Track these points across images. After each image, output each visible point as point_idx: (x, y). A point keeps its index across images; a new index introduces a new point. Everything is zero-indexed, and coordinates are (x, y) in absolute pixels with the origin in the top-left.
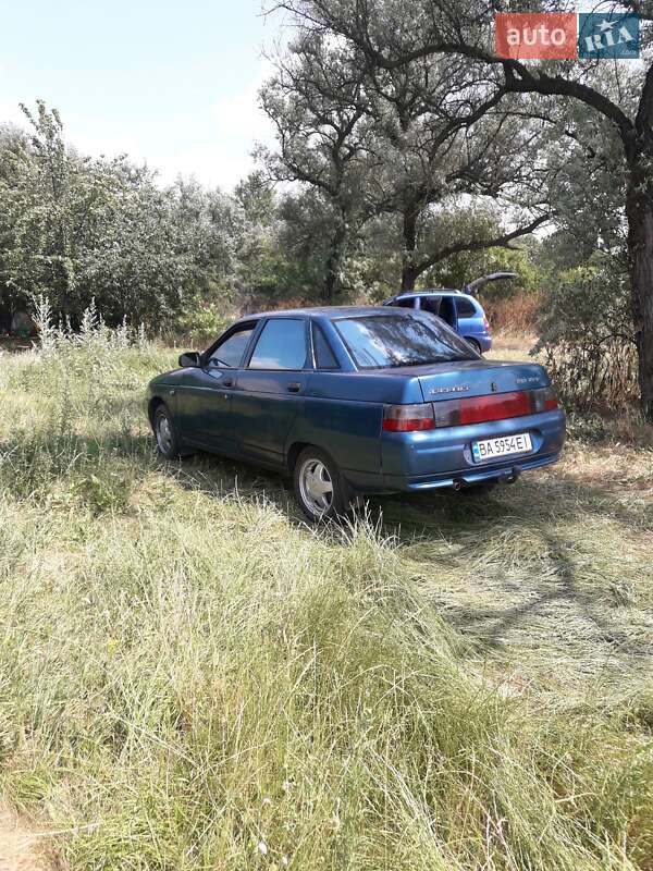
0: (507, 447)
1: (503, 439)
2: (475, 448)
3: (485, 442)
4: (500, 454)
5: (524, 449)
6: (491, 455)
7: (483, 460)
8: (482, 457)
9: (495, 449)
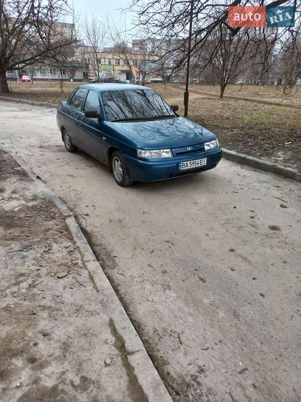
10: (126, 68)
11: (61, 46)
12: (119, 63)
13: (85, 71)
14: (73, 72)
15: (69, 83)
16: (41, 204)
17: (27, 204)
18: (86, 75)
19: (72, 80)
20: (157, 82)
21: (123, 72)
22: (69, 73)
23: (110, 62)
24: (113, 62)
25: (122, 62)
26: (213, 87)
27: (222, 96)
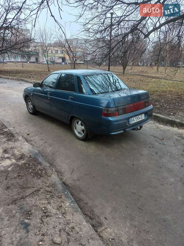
0: (138, 119)
1: (137, 117)
2: (129, 120)
3: (132, 118)
4: (137, 121)
5: (143, 119)
6: (134, 122)
7: (132, 124)
8: (131, 123)
9: (135, 120)
10: (62, 55)
11: (24, 42)
12: (57, 52)
13: (36, 57)
14: (29, 57)
15: (27, 64)
16: (28, 162)
17: (17, 163)
18: (37, 59)
19: (28, 62)
20: (80, 63)
21: (60, 57)
22: (27, 58)
23: (52, 52)
24: (54, 52)
25: (59, 52)
26: (114, 67)
27: (124, 73)
